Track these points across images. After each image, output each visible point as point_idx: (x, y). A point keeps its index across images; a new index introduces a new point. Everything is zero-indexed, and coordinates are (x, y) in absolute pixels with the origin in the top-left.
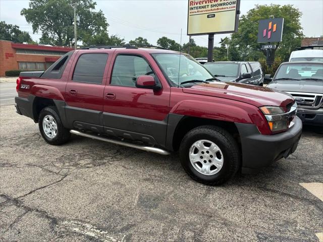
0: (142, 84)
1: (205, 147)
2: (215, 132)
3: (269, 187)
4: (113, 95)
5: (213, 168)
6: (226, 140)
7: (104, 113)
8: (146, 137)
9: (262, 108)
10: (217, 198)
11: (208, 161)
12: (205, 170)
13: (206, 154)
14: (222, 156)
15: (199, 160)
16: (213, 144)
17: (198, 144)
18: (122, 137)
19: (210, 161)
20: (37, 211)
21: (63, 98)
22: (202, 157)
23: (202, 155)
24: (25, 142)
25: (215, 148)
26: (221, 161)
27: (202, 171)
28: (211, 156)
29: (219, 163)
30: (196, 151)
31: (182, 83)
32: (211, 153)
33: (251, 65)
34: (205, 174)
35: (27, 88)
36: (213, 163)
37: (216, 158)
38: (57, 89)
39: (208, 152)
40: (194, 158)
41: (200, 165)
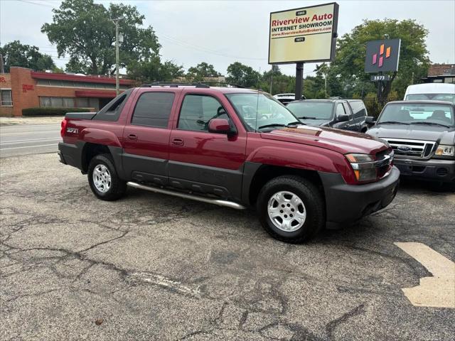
0: (215, 129)
1: (286, 200)
2: (297, 183)
3: (358, 245)
4: (180, 140)
5: (294, 223)
6: (308, 191)
7: (170, 161)
8: (218, 189)
9: (347, 156)
10: (298, 256)
11: (288, 216)
12: (286, 225)
13: (286, 207)
14: (305, 210)
15: (278, 214)
16: (295, 196)
17: (278, 196)
18: (190, 190)
19: (291, 216)
20: (103, 263)
21: (120, 144)
22: (282, 211)
23: (283, 209)
24: (71, 196)
25: (297, 200)
26: (304, 215)
27: (282, 227)
28: (293, 210)
29: (301, 217)
30: (276, 205)
31: (260, 128)
32: (292, 206)
33: (350, 103)
34: (285, 230)
35: (75, 132)
36: (295, 218)
37: (298, 212)
38: (113, 134)
39: (289, 205)
40: (273, 212)
41: (280, 220)
